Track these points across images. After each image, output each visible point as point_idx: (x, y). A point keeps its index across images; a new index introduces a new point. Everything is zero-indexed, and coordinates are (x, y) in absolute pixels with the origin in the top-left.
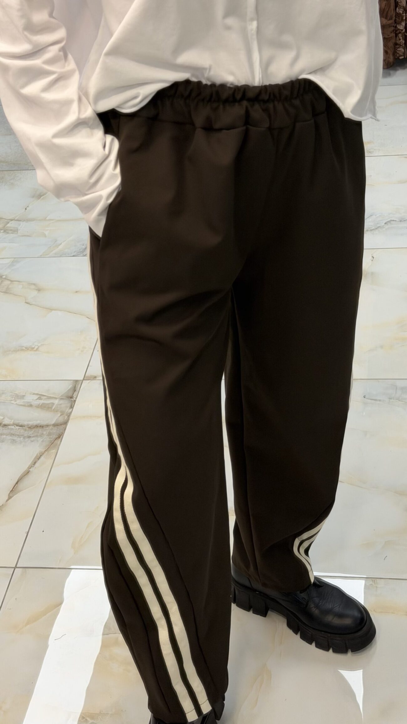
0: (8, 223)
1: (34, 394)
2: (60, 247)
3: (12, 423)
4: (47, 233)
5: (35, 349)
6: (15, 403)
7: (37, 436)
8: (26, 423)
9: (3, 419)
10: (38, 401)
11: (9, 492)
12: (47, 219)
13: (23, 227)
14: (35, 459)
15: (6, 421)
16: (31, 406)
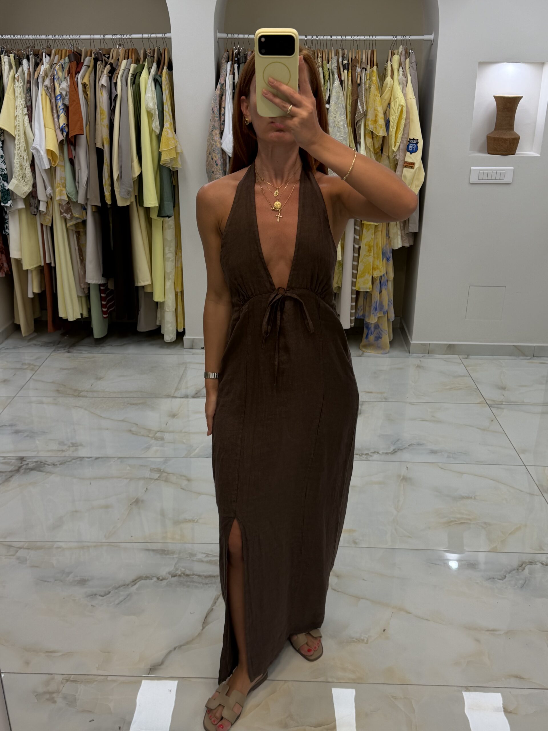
0: (156, 433)
1: (202, 553)
2: (196, 451)
3: (192, 573)
4: (184, 441)
5: (196, 521)
6: (191, 559)
7: (211, 583)
8: (201, 574)
9: (185, 570)
10: (206, 558)
11: (202, 624)
12: (183, 431)
13: (167, 436)
14: (215, 599)
15: (188, 572)
16: (202, 561)
